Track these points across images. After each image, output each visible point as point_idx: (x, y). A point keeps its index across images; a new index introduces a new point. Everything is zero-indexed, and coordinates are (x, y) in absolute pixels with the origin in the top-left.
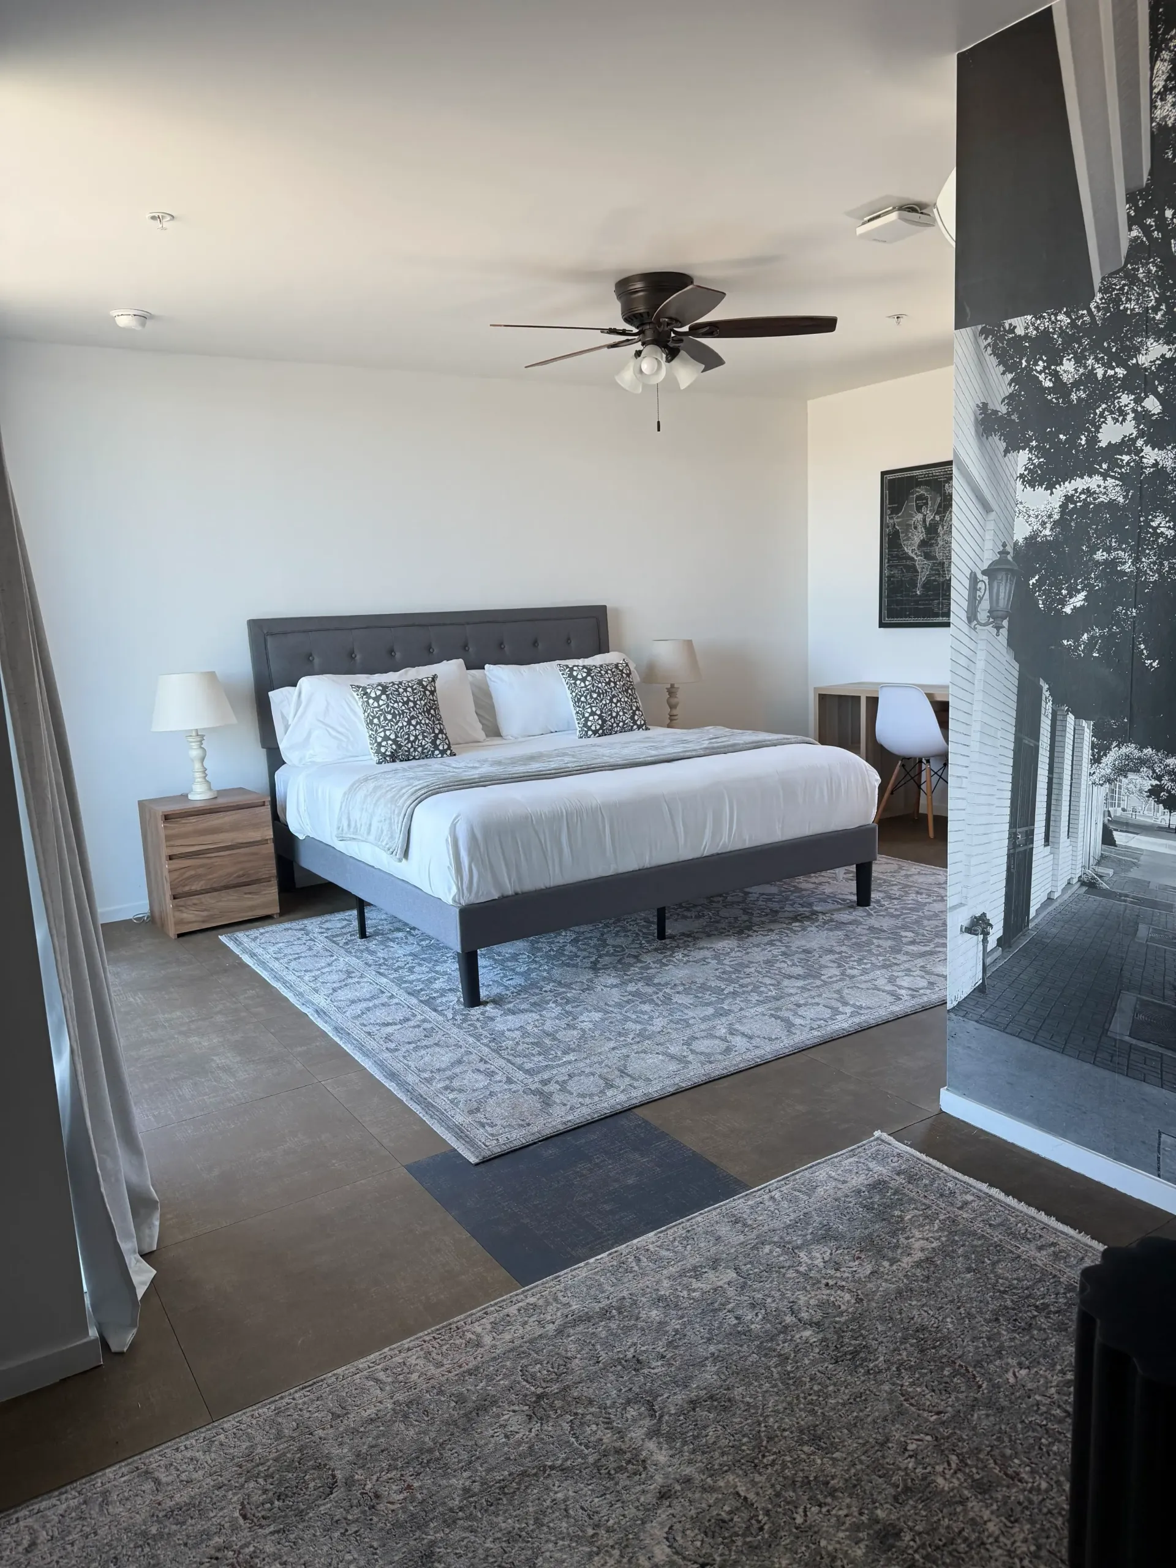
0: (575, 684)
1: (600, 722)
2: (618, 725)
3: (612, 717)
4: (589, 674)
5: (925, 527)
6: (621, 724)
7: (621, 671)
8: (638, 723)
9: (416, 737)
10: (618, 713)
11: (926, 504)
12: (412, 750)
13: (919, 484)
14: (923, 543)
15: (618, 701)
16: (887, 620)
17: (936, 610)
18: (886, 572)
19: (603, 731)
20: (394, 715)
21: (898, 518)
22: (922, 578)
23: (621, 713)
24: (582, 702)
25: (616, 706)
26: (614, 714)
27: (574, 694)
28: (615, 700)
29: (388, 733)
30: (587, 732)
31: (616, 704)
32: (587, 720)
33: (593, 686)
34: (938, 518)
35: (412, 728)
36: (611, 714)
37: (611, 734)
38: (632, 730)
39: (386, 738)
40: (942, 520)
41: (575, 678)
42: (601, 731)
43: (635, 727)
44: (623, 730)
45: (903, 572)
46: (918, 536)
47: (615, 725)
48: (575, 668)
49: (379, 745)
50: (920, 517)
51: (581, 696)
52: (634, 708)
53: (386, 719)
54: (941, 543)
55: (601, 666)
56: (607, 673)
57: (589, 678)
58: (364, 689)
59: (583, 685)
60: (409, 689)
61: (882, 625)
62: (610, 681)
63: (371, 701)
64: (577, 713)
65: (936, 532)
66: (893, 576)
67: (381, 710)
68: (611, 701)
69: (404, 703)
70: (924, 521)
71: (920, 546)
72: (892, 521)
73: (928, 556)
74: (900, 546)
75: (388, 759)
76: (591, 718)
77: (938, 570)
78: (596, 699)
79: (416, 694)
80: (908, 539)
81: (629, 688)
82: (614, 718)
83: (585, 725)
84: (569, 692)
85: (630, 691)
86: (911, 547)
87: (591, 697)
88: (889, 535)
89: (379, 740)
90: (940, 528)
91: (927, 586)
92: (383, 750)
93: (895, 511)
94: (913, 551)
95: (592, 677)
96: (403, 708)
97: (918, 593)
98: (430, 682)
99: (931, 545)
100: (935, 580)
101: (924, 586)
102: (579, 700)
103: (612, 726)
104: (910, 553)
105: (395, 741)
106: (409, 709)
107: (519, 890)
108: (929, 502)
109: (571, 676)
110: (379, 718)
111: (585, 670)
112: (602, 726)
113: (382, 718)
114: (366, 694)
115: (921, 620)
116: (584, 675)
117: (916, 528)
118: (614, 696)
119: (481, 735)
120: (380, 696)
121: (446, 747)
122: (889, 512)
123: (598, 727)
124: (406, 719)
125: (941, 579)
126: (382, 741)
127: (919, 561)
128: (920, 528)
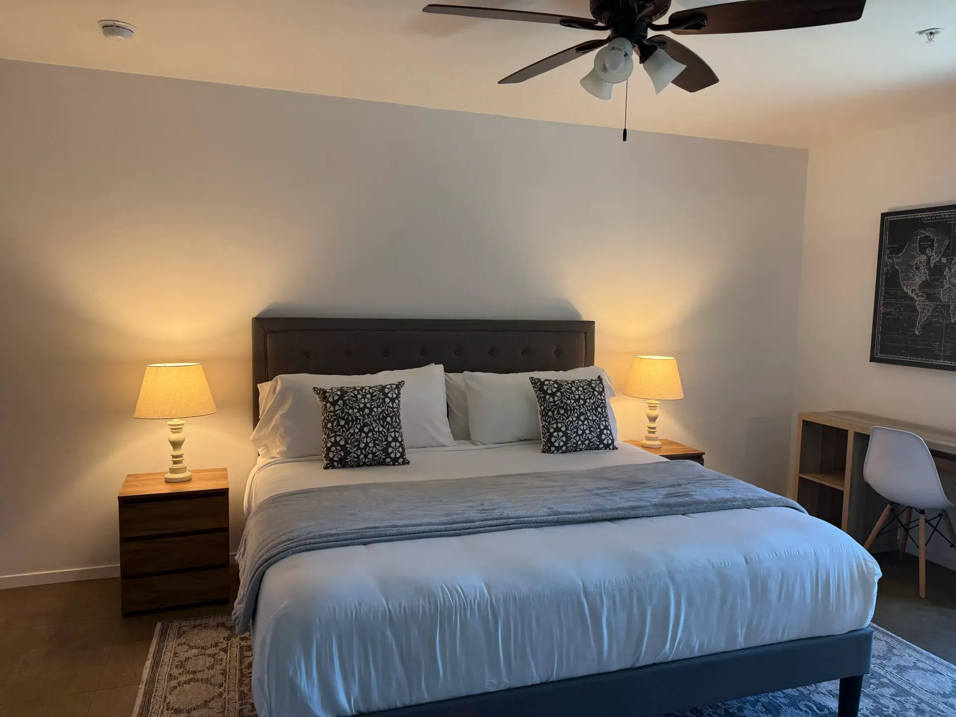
0: (544, 397)
1: (564, 439)
2: (583, 443)
3: (578, 435)
4: (559, 390)
5: (929, 269)
6: (587, 442)
7: (594, 389)
8: (605, 442)
9: (367, 444)
10: (584, 431)
11: (932, 246)
12: (362, 456)
13: (925, 226)
14: (925, 285)
15: (585, 419)
16: (879, 356)
17: (937, 352)
18: (882, 309)
19: (567, 447)
20: (347, 422)
21: (898, 258)
22: (921, 319)
23: (587, 432)
24: (549, 417)
25: (583, 424)
26: (580, 432)
27: (542, 408)
28: (582, 418)
29: (338, 439)
30: (550, 448)
31: (583, 422)
32: (551, 435)
33: (562, 402)
34: (944, 260)
35: (363, 435)
36: (577, 432)
37: (576, 451)
38: (598, 448)
39: (336, 444)
40: (949, 262)
41: (545, 393)
42: (564, 448)
43: (602, 446)
44: (589, 448)
45: (900, 311)
46: (920, 277)
47: (580, 443)
48: (546, 383)
49: (329, 450)
50: (923, 258)
51: (549, 410)
52: (602, 427)
53: (338, 424)
54: (947, 286)
55: (573, 382)
56: (577, 389)
57: (559, 394)
58: (324, 392)
59: (551, 399)
60: (369, 396)
61: (873, 359)
62: (580, 398)
63: (328, 405)
64: (543, 426)
65: (941, 274)
66: (889, 314)
67: (336, 415)
68: (578, 418)
69: (360, 410)
70: (928, 262)
71: (920, 287)
72: (891, 261)
73: (930, 297)
74: (898, 286)
75: (336, 464)
76: (555, 434)
77: (941, 312)
78: (563, 415)
79: (374, 401)
80: (909, 279)
81: (599, 406)
82: (579, 435)
83: (549, 440)
84: (538, 405)
85: (599, 410)
86: (912, 287)
87: (559, 413)
88: (886, 274)
89: (329, 445)
90: (947, 270)
91: (928, 325)
92: (331, 455)
93: (895, 251)
94: (913, 291)
95: (562, 393)
96: (358, 414)
97: (917, 333)
98: (391, 389)
99: (935, 287)
100: (938, 322)
101: (924, 327)
102: (546, 414)
103: (577, 443)
104: (910, 293)
105: (343, 448)
106: (363, 416)
107: (363, 709)
108: (936, 245)
109: (541, 389)
110: (332, 423)
111: (556, 386)
112: (565, 444)
113: (335, 423)
114: (325, 397)
115: (919, 360)
116: (554, 390)
117: (918, 269)
118: (582, 414)
119: (449, 439)
120: (337, 401)
121: (398, 455)
122: (888, 252)
123: (562, 444)
124: (359, 426)
125: (945, 322)
126: (332, 446)
127: (919, 301)
128: (923, 269)
